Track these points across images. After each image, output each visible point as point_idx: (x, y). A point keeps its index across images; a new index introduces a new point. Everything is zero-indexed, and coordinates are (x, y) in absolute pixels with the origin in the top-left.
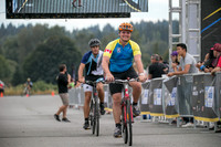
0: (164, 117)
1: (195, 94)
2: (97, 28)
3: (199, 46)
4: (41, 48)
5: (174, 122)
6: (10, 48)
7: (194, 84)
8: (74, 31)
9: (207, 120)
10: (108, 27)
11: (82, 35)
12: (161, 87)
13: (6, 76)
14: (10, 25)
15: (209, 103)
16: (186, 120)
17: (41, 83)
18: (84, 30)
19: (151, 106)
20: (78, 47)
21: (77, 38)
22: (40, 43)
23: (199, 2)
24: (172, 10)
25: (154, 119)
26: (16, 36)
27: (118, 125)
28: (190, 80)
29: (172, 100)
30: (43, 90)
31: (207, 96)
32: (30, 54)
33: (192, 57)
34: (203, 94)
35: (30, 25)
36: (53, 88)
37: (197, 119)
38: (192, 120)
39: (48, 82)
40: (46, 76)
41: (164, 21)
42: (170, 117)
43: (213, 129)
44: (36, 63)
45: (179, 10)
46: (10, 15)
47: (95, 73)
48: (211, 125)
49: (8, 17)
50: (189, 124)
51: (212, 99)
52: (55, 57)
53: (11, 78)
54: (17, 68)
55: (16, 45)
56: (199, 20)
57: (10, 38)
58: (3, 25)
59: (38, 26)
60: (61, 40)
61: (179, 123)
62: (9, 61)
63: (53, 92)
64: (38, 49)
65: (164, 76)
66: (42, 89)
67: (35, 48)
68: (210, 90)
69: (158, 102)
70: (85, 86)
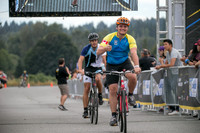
0: (152, 106)
1: (180, 84)
2: (91, 25)
3: (184, 41)
4: (41, 44)
5: (162, 110)
6: (13, 43)
7: (179, 76)
8: (71, 29)
9: (191, 108)
10: (102, 24)
11: (78, 32)
12: (149, 79)
13: (10, 68)
14: (13, 22)
15: (193, 93)
16: (172, 108)
17: (40, 75)
18: (80, 27)
19: (140, 96)
20: (75, 42)
21: (73, 34)
22: (40, 38)
23: (184, 2)
24: (159, 9)
25: (143, 108)
26: (19, 33)
27: (114, 114)
28: (175, 72)
29: (159, 91)
30: (42, 82)
31: (191, 87)
32: (31, 49)
33: (177, 52)
34: (188, 85)
35: (31, 23)
36: (52, 80)
37: (182, 107)
38: (178, 109)
39: (47, 74)
40: (45, 69)
41: (152, 19)
42: (158, 106)
43: (196, 116)
44: (37, 57)
45: (166, 9)
46: (13, 13)
47: (94, 65)
48: (195, 113)
49: (11, 15)
50: (175, 112)
51: (196, 90)
52: (53, 52)
53: (14, 71)
54: (19, 61)
55: (18, 41)
56: (184, 17)
57: (13, 35)
58: (6, 23)
59: (38, 23)
60: (59, 37)
61: (165, 111)
62: (12, 55)
63: (52, 83)
64: (38, 45)
65: (152, 69)
66: (42, 80)
67: (35, 43)
68: (194, 81)
69: (146, 92)
70: (85, 77)
